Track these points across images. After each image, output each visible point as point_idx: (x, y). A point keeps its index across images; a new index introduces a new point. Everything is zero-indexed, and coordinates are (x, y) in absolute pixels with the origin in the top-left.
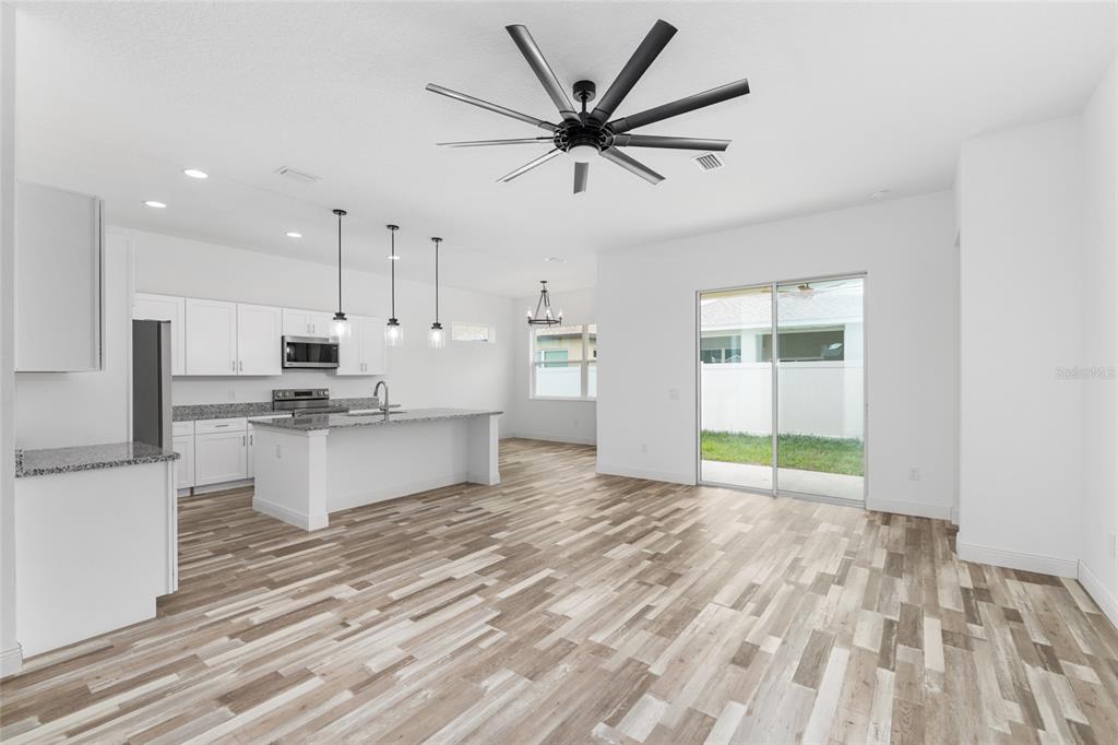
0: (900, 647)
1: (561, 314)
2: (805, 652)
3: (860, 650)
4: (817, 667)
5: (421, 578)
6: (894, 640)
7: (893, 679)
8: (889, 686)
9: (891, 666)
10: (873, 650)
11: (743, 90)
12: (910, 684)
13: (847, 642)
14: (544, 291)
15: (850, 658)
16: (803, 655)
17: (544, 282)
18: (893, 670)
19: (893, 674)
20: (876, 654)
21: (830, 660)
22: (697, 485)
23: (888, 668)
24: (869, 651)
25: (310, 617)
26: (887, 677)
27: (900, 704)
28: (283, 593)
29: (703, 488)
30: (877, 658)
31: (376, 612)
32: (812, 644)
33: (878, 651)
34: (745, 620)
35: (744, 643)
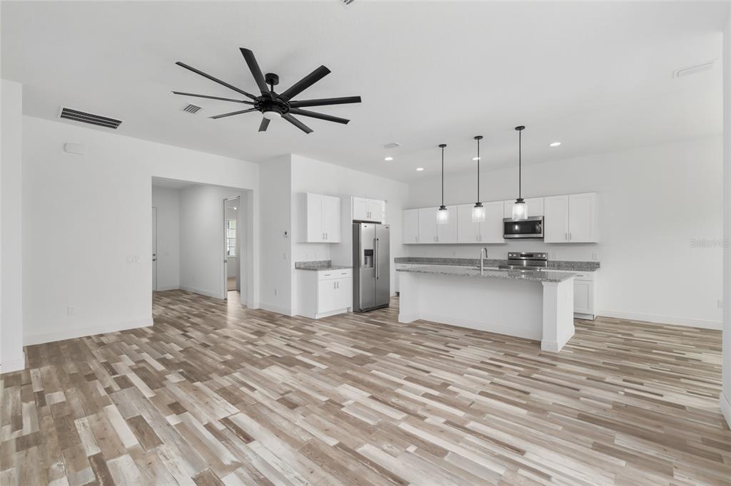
0: (92, 479)
2: (152, 430)
3: (120, 454)
4: (137, 428)
6: (100, 480)
7: (87, 452)
8: (87, 447)
9: (92, 459)
10: (112, 461)
12: (74, 457)
13: (133, 453)
15: (123, 444)
16: (151, 427)
18: (89, 458)
19: (88, 455)
20: (108, 459)
21: (133, 435)
23: (94, 456)
24: (114, 457)
26: (92, 450)
27: (77, 443)
30: (105, 457)
32: (152, 434)
33: (108, 463)
34: (206, 418)
35: (186, 411)
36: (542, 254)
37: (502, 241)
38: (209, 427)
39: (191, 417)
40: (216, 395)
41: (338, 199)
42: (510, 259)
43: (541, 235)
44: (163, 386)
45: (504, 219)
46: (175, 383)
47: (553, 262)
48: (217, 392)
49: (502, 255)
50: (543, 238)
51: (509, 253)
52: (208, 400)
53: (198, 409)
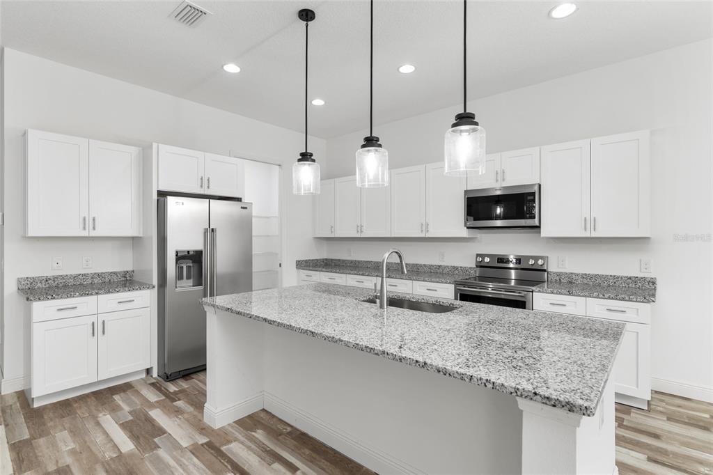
36: (536, 258)
37: (464, 233)
41: (134, 150)
42: (480, 266)
43: (536, 222)
45: (466, 192)
47: (559, 274)
49: (464, 259)
50: (539, 227)
51: (478, 255)
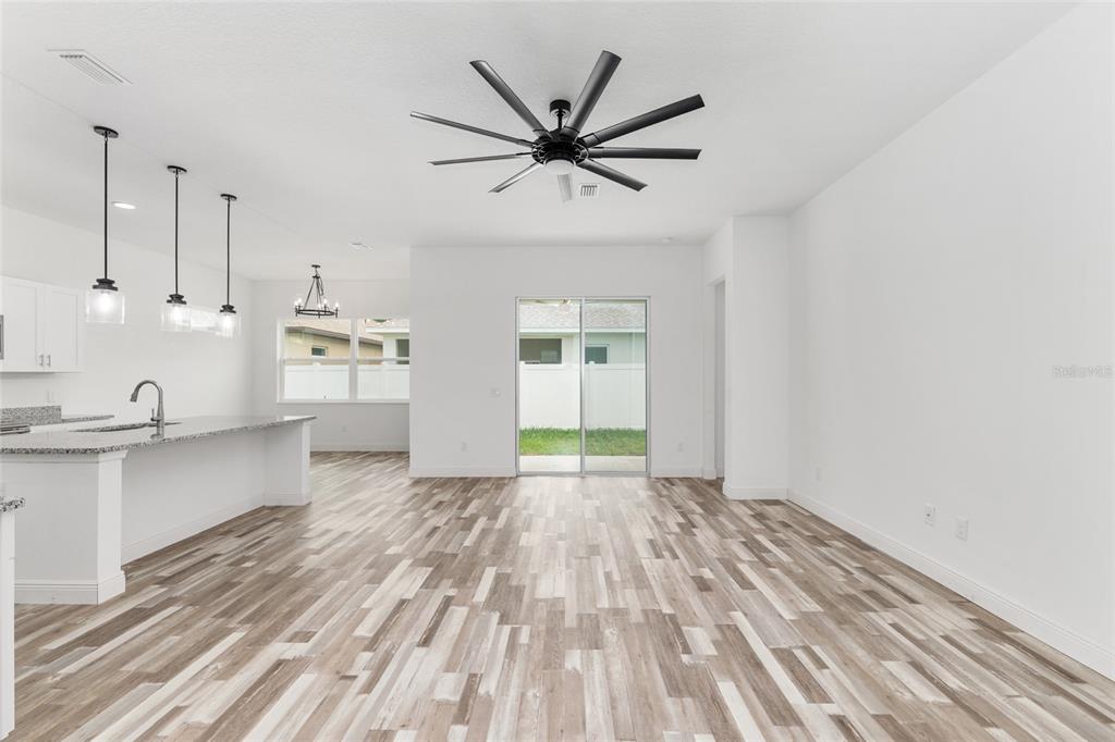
1: (337, 305)
5: (368, 610)
11: (692, 155)
14: (317, 277)
17: (316, 266)
22: (517, 476)
25: (284, 687)
28: (194, 678)
29: (522, 479)
31: (367, 655)
34: (674, 564)
35: (692, 577)
38: (675, 557)
39: (689, 571)
40: (653, 583)
44: (719, 627)
46: (701, 626)
48: (649, 587)
52: (664, 581)
53: (679, 575)
